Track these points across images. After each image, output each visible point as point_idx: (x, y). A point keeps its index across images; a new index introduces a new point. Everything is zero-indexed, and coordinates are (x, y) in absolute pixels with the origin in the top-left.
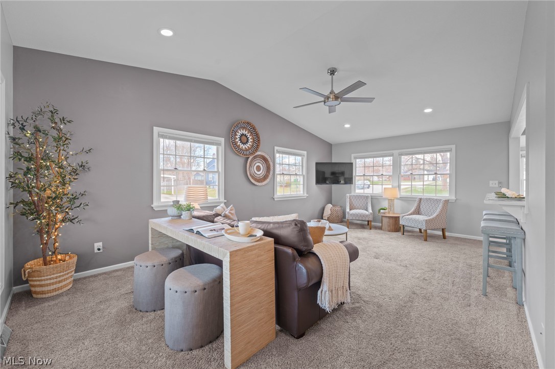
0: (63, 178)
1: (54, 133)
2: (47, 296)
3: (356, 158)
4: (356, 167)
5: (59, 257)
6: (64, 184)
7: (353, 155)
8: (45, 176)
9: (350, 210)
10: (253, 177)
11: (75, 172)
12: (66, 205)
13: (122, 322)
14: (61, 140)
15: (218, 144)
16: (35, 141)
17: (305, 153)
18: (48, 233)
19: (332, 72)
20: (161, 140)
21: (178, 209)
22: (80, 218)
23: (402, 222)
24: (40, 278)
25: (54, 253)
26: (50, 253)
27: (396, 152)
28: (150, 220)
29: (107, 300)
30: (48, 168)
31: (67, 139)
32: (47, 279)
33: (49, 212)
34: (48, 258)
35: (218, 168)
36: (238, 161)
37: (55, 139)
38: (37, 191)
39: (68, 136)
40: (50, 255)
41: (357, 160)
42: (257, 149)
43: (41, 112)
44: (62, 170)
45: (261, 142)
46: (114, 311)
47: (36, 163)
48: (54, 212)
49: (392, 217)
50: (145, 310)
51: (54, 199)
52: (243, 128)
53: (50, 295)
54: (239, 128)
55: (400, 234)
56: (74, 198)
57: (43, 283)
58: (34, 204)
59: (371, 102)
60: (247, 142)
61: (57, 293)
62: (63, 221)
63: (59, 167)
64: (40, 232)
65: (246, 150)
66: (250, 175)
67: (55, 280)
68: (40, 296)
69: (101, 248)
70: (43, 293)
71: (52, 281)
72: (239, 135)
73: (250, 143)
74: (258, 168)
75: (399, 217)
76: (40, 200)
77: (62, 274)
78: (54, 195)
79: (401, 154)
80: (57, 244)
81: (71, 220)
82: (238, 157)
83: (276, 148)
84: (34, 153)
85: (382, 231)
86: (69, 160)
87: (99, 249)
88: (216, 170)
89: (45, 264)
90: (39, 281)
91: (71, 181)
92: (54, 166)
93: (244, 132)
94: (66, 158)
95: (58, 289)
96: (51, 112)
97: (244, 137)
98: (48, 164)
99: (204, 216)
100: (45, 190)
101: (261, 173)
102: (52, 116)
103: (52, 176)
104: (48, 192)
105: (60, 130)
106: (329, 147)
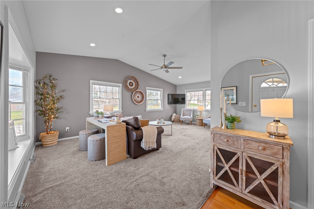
0: (54, 101)
1: (51, 84)
2: (48, 146)
3: (187, 92)
4: (187, 96)
5: (52, 132)
6: (54, 104)
7: (185, 91)
8: (47, 101)
9: (183, 116)
10: (135, 101)
11: (58, 99)
12: (55, 112)
13: (74, 153)
14: (53, 87)
15: (119, 87)
16: (43, 87)
17: (162, 90)
18: (48, 122)
19: (165, 56)
20: (94, 85)
21: (97, 114)
22: (60, 117)
23: (204, 122)
24: (45, 139)
25: (50, 130)
26: (49, 130)
27: (204, 89)
28: (87, 118)
29: (70, 148)
30: (48, 98)
31: (55, 86)
32: (48, 140)
33: (49, 114)
34: (48, 132)
35: (119, 97)
36: (128, 94)
37: (51, 87)
38: (44, 106)
39: (56, 85)
40: (49, 131)
41: (188, 93)
42: (137, 88)
43: (46, 77)
44: (53, 98)
45: (139, 85)
46: (72, 151)
47: (44, 96)
48: (51, 114)
49: (201, 119)
50: (83, 150)
51: (51, 109)
52: (131, 79)
53: (49, 145)
54: (129, 79)
55: (203, 127)
56: (58, 109)
57: (47, 141)
58: (43, 111)
59: (182, 68)
60: (133, 85)
61: (52, 145)
62: (54, 118)
63: (52, 97)
64: (45, 122)
65: (132, 89)
66: (134, 100)
67: (51, 140)
68: (45, 146)
69: (68, 129)
70: (46, 145)
71: (50, 140)
72: (128, 82)
73: (134, 86)
74: (138, 97)
75: (203, 119)
76: (46, 110)
77: (53, 138)
78: (50, 108)
79: (206, 90)
80: (52, 127)
81: (57, 118)
82: (128, 92)
83: (147, 88)
84: (43, 92)
85: (196, 126)
86: (56, 95)
87: (68, 130)
88: (118, 98)
89: (47, 134)
90: (45, 140)
91: (57, 103)
92: (50, 97)
93: (131, 81)
94: (55, 94)
95: (52, 144)
96: (50, 76)
97: (131, 83)
98: (48, 96)
99: (108, 117)
100: (47, 106)
101: (140, 99)
102: (50, 78)
103: (50, 101)
104: (48, 107)
105: (53, 83)
106: (175, 86)
